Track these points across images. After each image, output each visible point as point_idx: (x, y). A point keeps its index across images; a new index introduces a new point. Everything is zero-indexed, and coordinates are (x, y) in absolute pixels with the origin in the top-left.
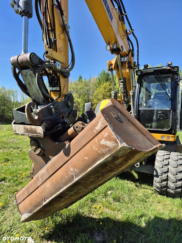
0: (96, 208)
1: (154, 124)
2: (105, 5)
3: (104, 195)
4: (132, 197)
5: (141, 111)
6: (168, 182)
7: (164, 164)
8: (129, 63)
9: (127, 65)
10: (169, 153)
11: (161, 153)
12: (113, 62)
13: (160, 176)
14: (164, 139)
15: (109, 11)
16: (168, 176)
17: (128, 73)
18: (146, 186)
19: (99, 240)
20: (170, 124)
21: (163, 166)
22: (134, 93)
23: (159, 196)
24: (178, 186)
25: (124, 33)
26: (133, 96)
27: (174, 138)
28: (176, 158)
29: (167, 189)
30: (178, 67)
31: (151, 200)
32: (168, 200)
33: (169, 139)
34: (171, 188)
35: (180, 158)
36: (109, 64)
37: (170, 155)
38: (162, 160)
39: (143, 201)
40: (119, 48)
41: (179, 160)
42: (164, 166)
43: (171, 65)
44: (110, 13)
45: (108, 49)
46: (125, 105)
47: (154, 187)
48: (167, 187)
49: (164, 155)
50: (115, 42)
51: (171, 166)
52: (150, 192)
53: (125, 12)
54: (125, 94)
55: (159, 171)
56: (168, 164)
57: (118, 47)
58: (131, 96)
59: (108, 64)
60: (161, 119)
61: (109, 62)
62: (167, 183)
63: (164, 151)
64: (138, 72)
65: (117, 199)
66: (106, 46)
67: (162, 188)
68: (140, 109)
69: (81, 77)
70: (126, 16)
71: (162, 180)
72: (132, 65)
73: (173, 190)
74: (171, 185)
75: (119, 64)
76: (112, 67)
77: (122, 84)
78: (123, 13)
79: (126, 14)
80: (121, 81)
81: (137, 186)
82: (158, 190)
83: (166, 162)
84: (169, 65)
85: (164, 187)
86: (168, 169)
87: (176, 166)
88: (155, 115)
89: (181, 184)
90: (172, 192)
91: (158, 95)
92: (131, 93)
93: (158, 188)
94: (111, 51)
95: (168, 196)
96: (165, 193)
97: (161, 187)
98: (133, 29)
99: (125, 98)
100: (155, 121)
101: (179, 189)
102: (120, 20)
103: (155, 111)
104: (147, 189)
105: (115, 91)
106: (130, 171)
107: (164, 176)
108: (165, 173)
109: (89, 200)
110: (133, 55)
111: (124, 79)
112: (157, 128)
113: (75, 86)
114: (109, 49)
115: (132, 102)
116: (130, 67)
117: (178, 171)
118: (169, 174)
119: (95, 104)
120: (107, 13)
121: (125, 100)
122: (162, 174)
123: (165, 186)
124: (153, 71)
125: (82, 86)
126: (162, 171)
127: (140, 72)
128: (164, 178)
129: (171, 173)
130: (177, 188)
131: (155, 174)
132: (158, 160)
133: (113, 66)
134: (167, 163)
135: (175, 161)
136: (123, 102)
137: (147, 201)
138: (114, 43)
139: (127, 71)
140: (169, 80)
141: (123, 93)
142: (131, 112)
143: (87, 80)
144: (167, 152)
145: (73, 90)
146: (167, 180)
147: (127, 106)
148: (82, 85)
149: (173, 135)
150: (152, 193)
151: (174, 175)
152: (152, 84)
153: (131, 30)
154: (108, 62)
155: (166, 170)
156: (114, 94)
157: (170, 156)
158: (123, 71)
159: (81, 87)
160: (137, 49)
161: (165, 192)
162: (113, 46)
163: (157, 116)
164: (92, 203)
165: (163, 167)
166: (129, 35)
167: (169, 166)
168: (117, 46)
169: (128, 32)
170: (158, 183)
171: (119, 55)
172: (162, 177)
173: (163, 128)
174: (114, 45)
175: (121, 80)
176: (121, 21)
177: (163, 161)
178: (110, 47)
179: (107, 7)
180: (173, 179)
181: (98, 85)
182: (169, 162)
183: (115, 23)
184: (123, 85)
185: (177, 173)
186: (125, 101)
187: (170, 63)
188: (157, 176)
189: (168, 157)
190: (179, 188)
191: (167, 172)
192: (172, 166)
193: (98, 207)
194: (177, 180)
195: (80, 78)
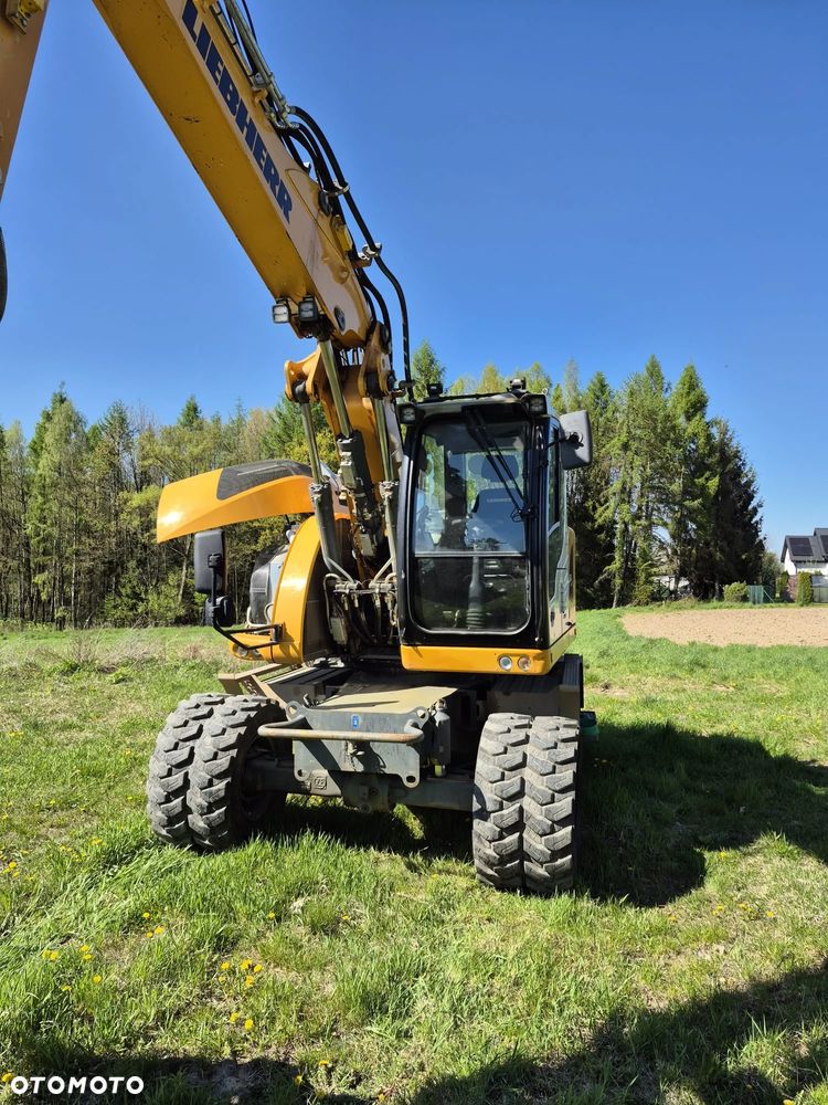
0: (232, 972)
1: (473, 611)
2: (258, 155)
3: (272, 915)
4: (389, 912)
5: (423, 560)
6: (525, 835)
7: (507, 766)
8: (371, 374)
9: (361, 383)
10: (525, 722)
11: (498, 722)
12: (310, 368)
13: (493, 812)
14: (508, 667)
15: (273, 178)
16: (521, 810)
17: (370, 412)
18: (452, 864)
19: (237, 1088)
20: (528, 609)
21: (503, 774)
22: (395, 490)
23: (497, 898)
24: (560, 846)
25: (344, 259)
26: (394, 502)
27: (542, 662)
28: (550, 738)
29: (521, 864)
30: (543, 397)
31: (462, 912)
32: (527, 908)
33: (527, 668)
34: (537, 856)
35: (565, 736)
36: (292, 373)
37: (530, 726)
38: (502, 750)
39: (429, 918)
40: (325, 316)
41: (560, 745)
42: (506, 773)
43: (521, 391)
44: (277, 188)
45: (280, 319)
46: (367, 536)
47: (476, 861)
48: (520, 853)
49: (509, 731)
50: (308, 294)
51: (531, 768)
52: (463, 882)
53: (343, 184)
54: (363, 495)
55: (490, 794)
56: (523, 765)
57: (322, 313)
58: (386, 503)
59: (290, 374)
60: (502, 590)
61: (291, 367)
62: (521, 839)
63: (512, 715)
64: (405, 412)
65: (327, 927)
66: (274, 307)
67: (503, 860)
68: (418, 553)
69: (195, 409)
70: (348, 196)
71: (502, 829)
72: (383, 385)
73: (542, 864)
74: (536, 844)
75: (332, 374)
76: (305, 387)
77: (349, 454)
78: (337, 184)
79: (345, 190)
80: (345, 442)
81: (411, 867)
82: (490, 872)
83: (515, 756)
84: (515, 387)
85: (512, 856)
86: (523, 781)
87: (551, 770)
88: (475, 576)
89: (569, 837)
90: (541, 871)
91: (492, 500)
92: (385, 493)
93: (489, 864)
94: (297, 325)
95: (527, 892)
96: (518, 881)
97: (501, 856)
98: (377, 245)
99: (366, 510)
100: (475, 600)
101: (564, 859)
102: (323, 211)
103: (476, 561)
104: (455, 873)
105: (323, 484)
106: (387, 806)
107: (510, 810)
108: (512, 798)
109: (206, 946)
110: (385, 344)
111: (355, 434)
112: (485, 625)
113: (168, 450)
114: (285, 318)
115: (388, 525)
116: (374, 392)
117: (558, 789)
118: (527, 803)
119: (267, 531)
120: (267, 186)
121: (363, 518)
122: (501, 804)
123: (515, 851)
124: (460, 410)
125: (201, 447)
126: (500, 794)
127: (412, 411)
128: (510, 821)
129: (533, 798)
130: (555, 855)
131: (476, 806)
132: (485, 751)
133: (309, 384)
134: (519, 760)
135: (548, 749)
136: (358, 526)
137: (448, 918)
138: (304, 298)
139: (367, 403)
140: (519, 445)
141: (356, 492)
142: (390, 566)
143: (225, 422)
144: (520, 718)
145: (160, 463)
146: (518, 826)
147: (372, 542)
148: (205, 442)
149: (539, 651)
150: (469, 889)
151: (542, 805)
152: (468, 456)
153: (372, 250)
154: (286, 365)
155: (516, 789)
156: (319, 492)
157: (530, 732)
158: (351, 406)
159: (196, 451)
160: (401, 322)
161: (517, 875)
162: (300, 310)
163: (482, 580)
164: (216, 957)
165: (503, 779)
166: (364, 269)
167: (527, 773)
168: (315, 309)
169: (360, 254)
170: (490, 842)
171: (329, 344)
172: (502, 816)
173: (503, 626)
174: (304, 306)
175: (344, 438)
176: (327, 216)
177: (505, 752)
178: (289, 310)
179: (263, 164)
180: (540, 822)
181: (276, 446)
182: (525, 756)
183: (304, 221)
184: (354, 458)
185: (553, 796)
186: (366, 524)
187: (517, 381)
188: (484, 815)
189: (521, 735)
190: (563, 852)
191: (520, 794)
192: (535, 771)
193: (244, 966)
194: (554, 822)
195: (192, 413)
